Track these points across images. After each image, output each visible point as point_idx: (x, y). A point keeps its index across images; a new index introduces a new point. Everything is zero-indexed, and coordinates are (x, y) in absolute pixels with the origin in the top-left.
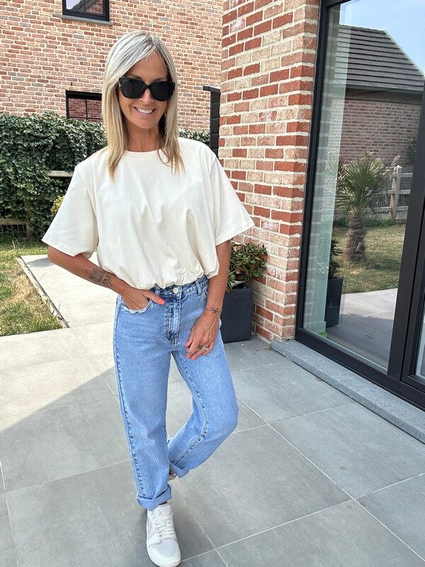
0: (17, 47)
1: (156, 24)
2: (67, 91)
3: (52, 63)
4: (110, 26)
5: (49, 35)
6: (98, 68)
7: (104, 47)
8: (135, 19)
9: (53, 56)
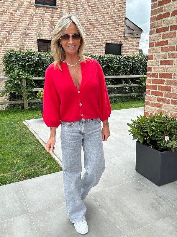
0: (14, 19)
1: (77, 7)
2: (38, 40)
3: (31, 26)
4: (57, 8)
5: (29, 13)
6: (52, 28)
7: (54, 18)
8: (68, 5)
9: (31, 23)
